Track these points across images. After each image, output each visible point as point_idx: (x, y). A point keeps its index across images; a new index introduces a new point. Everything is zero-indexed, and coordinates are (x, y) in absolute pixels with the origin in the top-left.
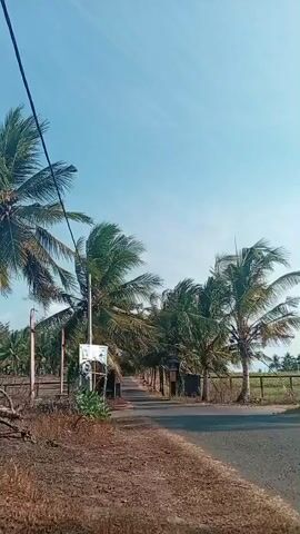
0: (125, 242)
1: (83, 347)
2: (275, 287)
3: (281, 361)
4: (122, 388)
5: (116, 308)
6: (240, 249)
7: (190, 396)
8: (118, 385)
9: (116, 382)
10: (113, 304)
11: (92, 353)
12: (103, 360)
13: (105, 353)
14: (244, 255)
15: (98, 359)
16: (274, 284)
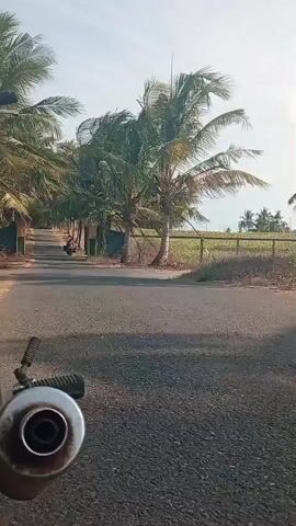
0: (29, 45)
2: (211, 130)
3: (255, 218)
4: (26, 242)
5: (13, 140)
6: (177, 74)
8: (21, 239)
9: (18, 236)
14: (181, 84)
16: (209, 125)
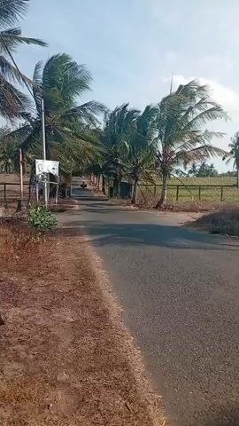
1: (39, 162)
5: (66, 129)
7: (123, 198)
10: (63, 125)
11: (46, 166)
12: (56, 172)
13: (57, 167)
15: (52, 171)
